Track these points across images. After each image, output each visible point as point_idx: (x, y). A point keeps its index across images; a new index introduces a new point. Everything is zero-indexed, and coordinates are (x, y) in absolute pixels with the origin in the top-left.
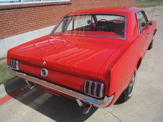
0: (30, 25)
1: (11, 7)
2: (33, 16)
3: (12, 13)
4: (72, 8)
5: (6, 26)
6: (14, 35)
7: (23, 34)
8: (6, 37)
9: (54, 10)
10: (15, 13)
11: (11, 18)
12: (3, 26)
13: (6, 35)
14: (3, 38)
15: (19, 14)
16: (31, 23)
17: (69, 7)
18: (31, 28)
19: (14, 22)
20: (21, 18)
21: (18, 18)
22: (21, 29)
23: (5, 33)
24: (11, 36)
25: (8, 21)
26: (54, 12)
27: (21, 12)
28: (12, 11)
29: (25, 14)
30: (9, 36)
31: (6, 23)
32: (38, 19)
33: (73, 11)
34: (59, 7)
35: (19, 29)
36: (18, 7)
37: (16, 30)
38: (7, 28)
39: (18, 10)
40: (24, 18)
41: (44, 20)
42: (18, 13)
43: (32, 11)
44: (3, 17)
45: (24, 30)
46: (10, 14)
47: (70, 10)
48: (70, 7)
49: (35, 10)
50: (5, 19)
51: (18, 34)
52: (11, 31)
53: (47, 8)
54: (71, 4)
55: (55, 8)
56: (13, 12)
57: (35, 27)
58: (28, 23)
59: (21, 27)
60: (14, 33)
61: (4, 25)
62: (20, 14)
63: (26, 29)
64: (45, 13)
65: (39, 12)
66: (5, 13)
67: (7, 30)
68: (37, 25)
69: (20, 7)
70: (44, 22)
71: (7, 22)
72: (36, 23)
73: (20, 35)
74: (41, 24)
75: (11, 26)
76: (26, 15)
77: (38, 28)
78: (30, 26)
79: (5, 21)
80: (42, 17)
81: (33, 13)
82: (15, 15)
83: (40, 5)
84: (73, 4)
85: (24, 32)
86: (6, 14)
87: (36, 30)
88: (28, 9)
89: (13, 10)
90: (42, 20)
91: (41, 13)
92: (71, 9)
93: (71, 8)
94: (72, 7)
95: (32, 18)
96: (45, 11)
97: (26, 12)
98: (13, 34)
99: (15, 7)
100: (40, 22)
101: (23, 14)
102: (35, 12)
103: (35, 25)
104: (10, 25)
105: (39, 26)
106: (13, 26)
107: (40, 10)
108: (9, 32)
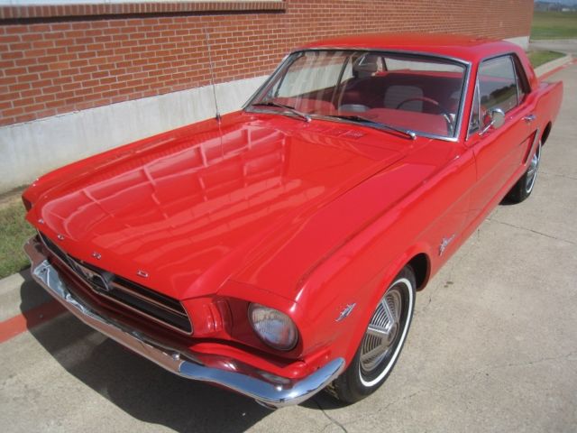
0: (131, 77)
1: (64, 14)
2: (143, 49)
3: (68, 34)
4: (288, 26)
5: (43, 76)
6: (71, 109)
7: (103, 109)
8: (41, 116)
9: (220, 30)
10: (81, 34)
11: (63, 50)
12: (35, 77)
13: (42, 107)
14: (30, 118)
15: (94, 37)
16: (135, 70)
17: (274, 21)
18: (131, 90)
19: (72, 64)
20: (100, 54)
21: (86, 51)
22: (97, 89)
23: (38, 100)
24: (61, 111)
25: (54, 59)
26: (218, 35)
27: (99, 32)
28: (67, 27)
29: (115, 38)
30: (51, 114)
31: (45, 68)
32: (159, 60)
33: (289, 36)
34: (238, 18)
35: (90, 90)
36: (92, 13)
37: (78, 93)
38: (49, 83)
39: (90, 22)
40: (111, 52)
41: (182, 63)
42: (89, 33)
43: (140, 29)
44: (36, 45)
45: (105, 95)
46: (61, 35)
47: (279, 31)
48: (279, 21)
49: (153, 26)
50: (42, 52)
51: (84, 108)
52: (59, 96)
53: (194, 20)
54: (283, 11)
55: (223, 24)
56: (71, 30)
57: (146, 87)
58: (123, 71)
59: (96, 83)
60: (68, 102)
61: (38, 73)
62: (98, 39)
63: (115, 93)
64: (185, 38)
65: (164, 34)
66: (43, 33)
67: (45, 91)
68: (155, 80)
69: (98, 13)
70: (180, 70)
71: (48, 64)
72: (151, 74)
73: (91, 110)
74: (168, 77)
75: (61, 77)
76: (118, 44)
77: (157, 89)
78: (130, 84)
79: (40, 60)
80: (173, 52)
81: (142, 36)
82: (79, 41)
83: (171, 11)
84: (292, 11)
85: (106, 103)
86: (47, 36)
87: (148, 95)
88: (126, 20)
89: (71, 23)
90: (175, 64)
91: (172, 39)
92: (284, 31)
93: (283, 26)
94: (288, 21)
95: (137, 56)
96: (186, 32)
97: (117, 31)
98: (65, 105)
99: (78, 13)
100: (166, 71)
101: (108, 39)
102: (149, 35)
103: (146, 81)
104: (57, 74)
105: (161, 85)
106: (69, 80)
107: (170, 27)
108: (52, 97)
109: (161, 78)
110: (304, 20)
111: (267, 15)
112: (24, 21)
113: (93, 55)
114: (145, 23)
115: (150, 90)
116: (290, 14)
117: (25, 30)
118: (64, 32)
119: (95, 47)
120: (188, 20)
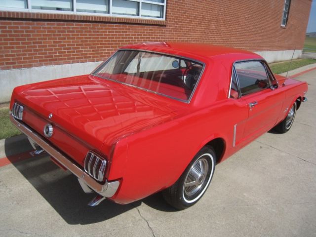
0: (82, 51)
1: (53, 18)
2: (90, 38)
3: (54, 28)
4: (167, 33)
5: (39, 46)
6: (51, 64)
7: (67, 65)
8: (36, 66)
9: (131, 32)
10: (60, 28)
11: (50, 35)
12: (35, 47)
13: (37, 61)
14: (30, 66)
15: (66, 30)
16: (85, 48)
17: (160, 30)
18: (82, 58)
19: (54, 42)
20: (68, 38)
21: (62, 37)
22: (64, 56)
23: (35, 58)
24: (46, 64)
25: (45, 39)
26: (129, 35)
27: (69, 28)
28: (54, 24)
29: (77, 32)
30: (40, 65)
31: (41, 43)
32: (98, 44)
33: (167, 38)
34: (141, 27)
35: (61, 56)
36: (67, 19)
37: (55, 56)
38: (41, 50)
39: (65, 23)
40: (74, 38)
41: (109, 47)
42: (64, 28)
43: (90, 28)
44: (38, 32)
45: (69, 59)
46: (50, 28)
47: (162, 35)
48: (162, 30)
49: (96, 27)
50: (40, 35)
51: (57, 64)
52: (46, 57)
53: (118, 26)
54: (165, 26)
55: (132, 29)
56: (56, 26)
57: (90, 57)
58: (79, 48)
59: (65, 52)
60: (50, 60)
61: (37, 45)
62: (68, 31)
63: (74, 58)
64: (112, 35)
65: (101, 32)
66: (42, 26)
67: (39, 54)
68: (95, 54)
69: (70, 19)
70: (108, 50)
71: (42, 41)
72: (93, 51)
73: (61, 66)
74: (102, 53)
75: (48, 48)
76: (78, 35)
77: (95, 59)
78: (81, 54)
79: (39, 39)
80: (105, 41)
81: (90, 32)
82: (59, 31)
83: (106, 21)
84: (170, 26)
85: (69, 63)
86: (44, 28)
87: (90, 61)
88: (83, 24)
89: (56, 23)
90: (105, 47)
91: (105, 35)
92: (164, 36)
93: (164, 33)
94: (167, 31)
95: (87, 41)
96: (113, 32)
97: (78, 28)
98: (48, 62)
99: (60, 18)
100: (101, 50)
101: (73, 32)
102: (94, 32)
103: (90, 54)
104: (46, 46)
105: (98, 57)
106: (52, 50)
107: (105, 29)
108: (42, 57)
109: (97, 53)
110: (176, 31)
111: (156, 27)
112: (33, 20)
113: (65, 39)
114: (93, 25)
115: (91, 59)
116: (168, 27)
117: (34, 24)
118: (52, 26)
119: (66, 35)
120: (114, 26)
